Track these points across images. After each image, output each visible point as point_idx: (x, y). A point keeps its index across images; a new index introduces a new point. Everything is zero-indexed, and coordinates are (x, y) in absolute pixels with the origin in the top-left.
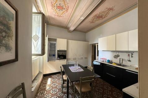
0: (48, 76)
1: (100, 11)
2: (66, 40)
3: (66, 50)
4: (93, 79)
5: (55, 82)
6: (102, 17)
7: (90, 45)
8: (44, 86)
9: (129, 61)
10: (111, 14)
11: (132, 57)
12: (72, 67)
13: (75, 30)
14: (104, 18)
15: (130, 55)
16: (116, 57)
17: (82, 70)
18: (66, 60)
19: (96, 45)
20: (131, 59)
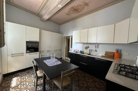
0: (11, 76)
1: (78, 4)
2: (39, 29)
3: (38, 41)
4: (74, 71)
5: (23, 82)
6: (77, 11)
7: (65, 37)
8: (8, 83)
9: (96, 51)
10: (86, 9)
11: (98, 48)
12: (48, 60)
13: (49, 20)
14: (80, 12)
15: (97, 46)
16: (87, 48)
17: (60, 63)
18: (38, 53)
19: (70, 37)
20: (97, 49)
